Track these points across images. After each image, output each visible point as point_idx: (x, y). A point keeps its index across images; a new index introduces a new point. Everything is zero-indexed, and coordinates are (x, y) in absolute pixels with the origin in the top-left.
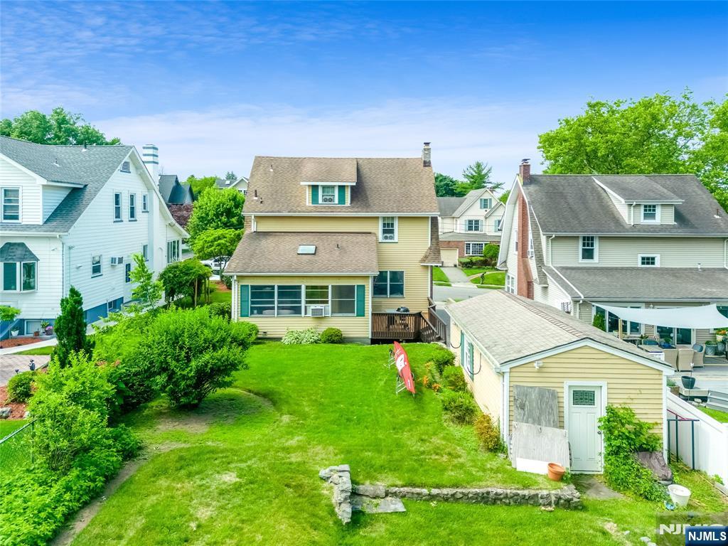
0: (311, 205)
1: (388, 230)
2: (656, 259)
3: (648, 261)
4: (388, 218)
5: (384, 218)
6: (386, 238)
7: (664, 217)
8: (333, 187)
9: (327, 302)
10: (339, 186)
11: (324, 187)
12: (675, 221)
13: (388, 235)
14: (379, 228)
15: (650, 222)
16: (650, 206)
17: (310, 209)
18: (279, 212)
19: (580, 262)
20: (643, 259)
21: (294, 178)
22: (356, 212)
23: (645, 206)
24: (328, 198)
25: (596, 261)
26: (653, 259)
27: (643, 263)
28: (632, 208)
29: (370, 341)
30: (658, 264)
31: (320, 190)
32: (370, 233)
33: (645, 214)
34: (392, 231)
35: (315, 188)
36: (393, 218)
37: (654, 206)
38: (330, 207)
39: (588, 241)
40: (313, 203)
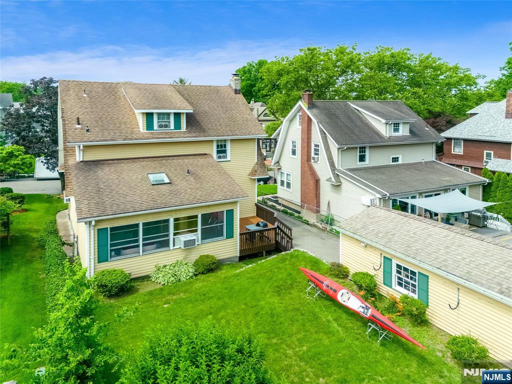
0: (145, 131)
1: (222, 150)
2: (400, 158)
3: (395, 159)
4: (221, 141)
5: (218, 141)
6: (220, 157)
7: (404, 131)
8: (169, 114)
9: (196, 231)
10: (175, 113)
11: (159, 114)
12: (410, 133)
13: (222, 155)
14: (213, 150)
15: (396, 134)
16: (396, 124)
17: (146, 136)
18: (112, 140)
19: (358, 164)
20: (393, 158)
21: (115, 103)
22: (195, 137)
23: (394, 124)
24: (163, 124)
25: (367, 163)
26: (398, 158)
27: (393, 161)
28: (388, 125)
29: (238, 259)
30: (400, 162)
31: (155, 118)
32: (206, 154)
33: (394, 129)
34: (225, 152)
35: (149, 116)
36: (225, 141)
37: (399, 124)
38: (166, 133)
39: (363, 150)
40: (147, 130)
